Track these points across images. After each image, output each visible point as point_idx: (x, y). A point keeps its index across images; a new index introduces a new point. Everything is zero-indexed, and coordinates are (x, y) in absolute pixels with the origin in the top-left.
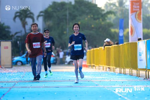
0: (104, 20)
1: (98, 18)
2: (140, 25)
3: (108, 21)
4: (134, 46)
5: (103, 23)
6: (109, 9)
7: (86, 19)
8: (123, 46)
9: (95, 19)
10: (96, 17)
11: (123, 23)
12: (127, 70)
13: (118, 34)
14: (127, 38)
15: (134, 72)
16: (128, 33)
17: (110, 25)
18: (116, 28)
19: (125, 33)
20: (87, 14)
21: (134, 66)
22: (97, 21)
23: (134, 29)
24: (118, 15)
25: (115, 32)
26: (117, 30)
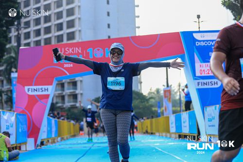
0: (148, 103)
1: (144, 102)
2: (170, 105)
3: (150, 103)
4: (168, 118)
5: (147, 105)
6: (150, 96)
7: (136, 102)
8: (161, 119)
9: (142, 102)
10: (143, 101)
11: (160, 105)
12: (164, 134)
13: (157, 112)
14: (163, 113)
15: (168, 135)
16: (163, 110)
17: (152, 106)
18: (156, 107)
19: (161, 110)
20: (137, 99)
21: (167, 130)
22: (144, 104)
23: (167, 108)
24: (157, 99)
25: (155, 110)
26: (156, 109)
